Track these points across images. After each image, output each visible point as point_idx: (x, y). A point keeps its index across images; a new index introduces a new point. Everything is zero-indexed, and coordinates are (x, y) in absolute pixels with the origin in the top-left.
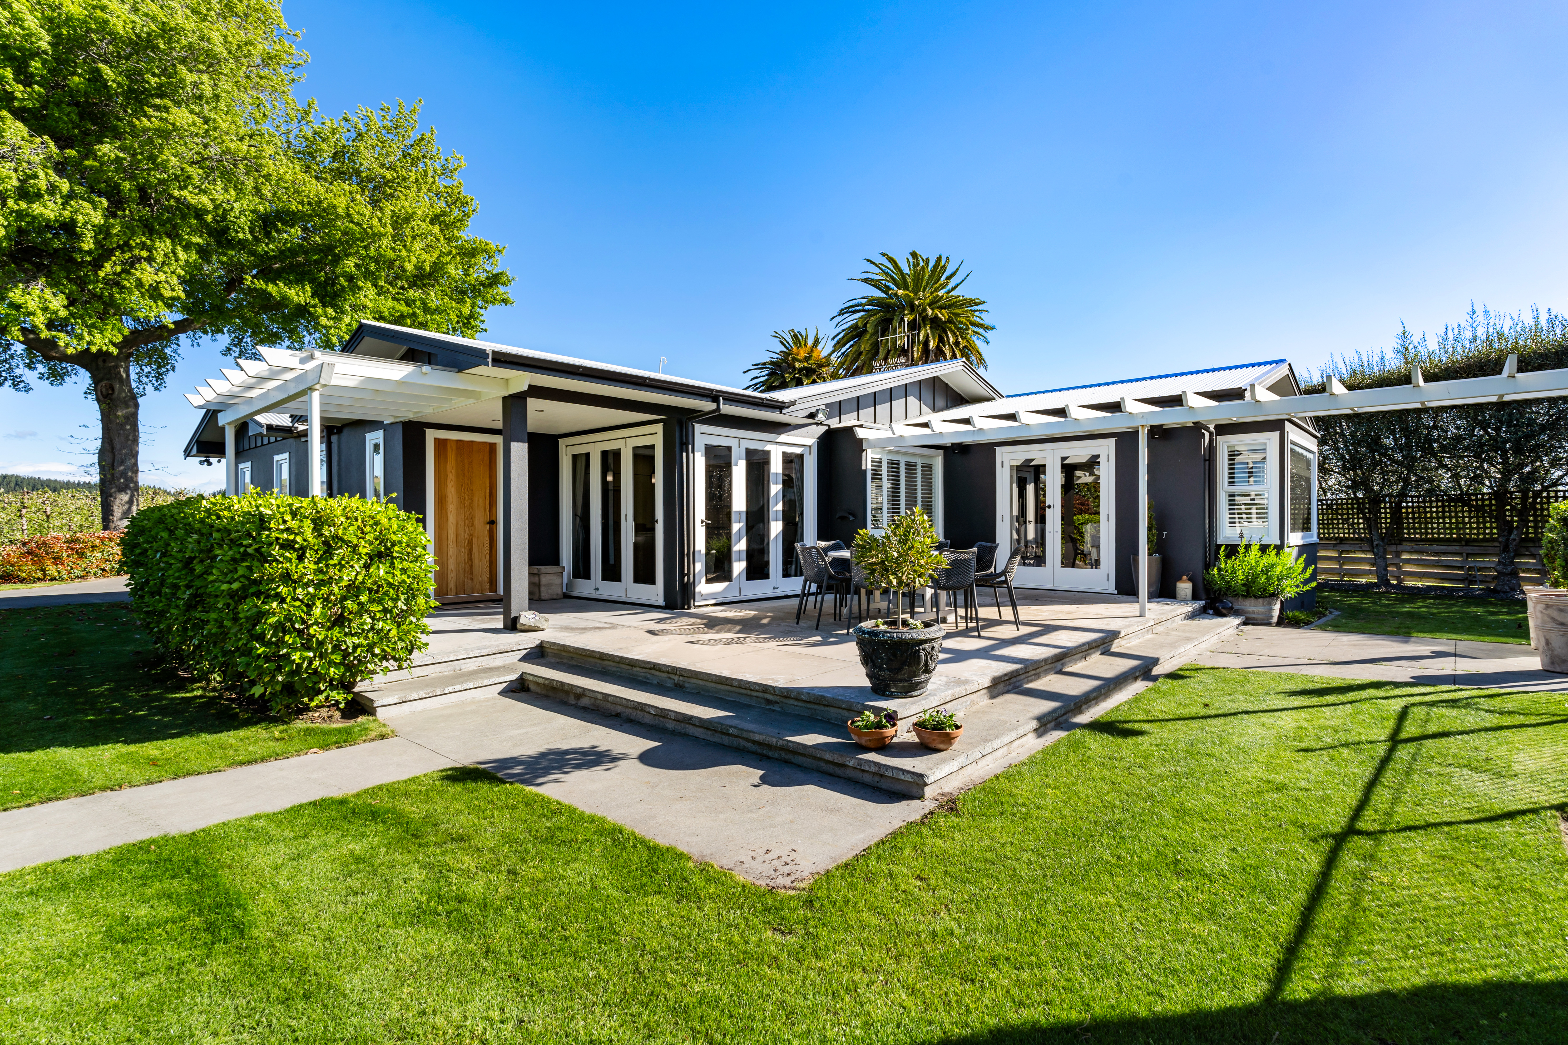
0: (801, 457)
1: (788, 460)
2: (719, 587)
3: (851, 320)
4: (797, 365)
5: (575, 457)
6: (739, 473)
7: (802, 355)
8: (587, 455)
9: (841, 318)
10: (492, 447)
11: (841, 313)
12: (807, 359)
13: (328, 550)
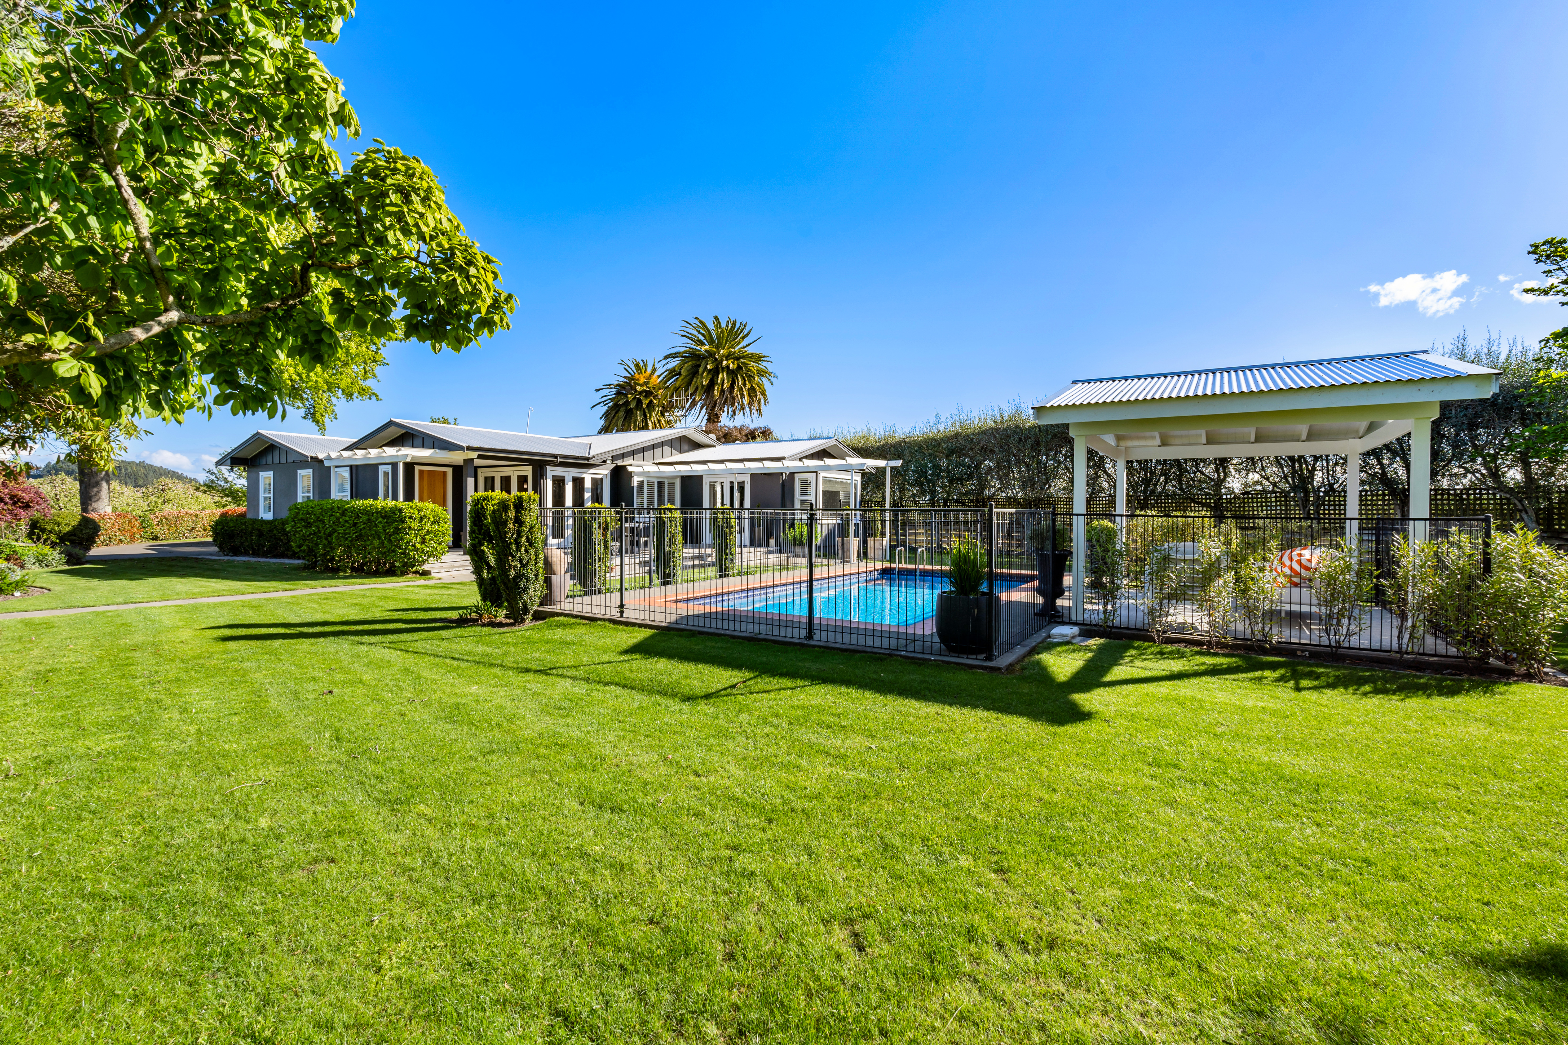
0: (602, 479)
1: (594, 481)
2: (558, 541)
3: (674, 363)
4: (638, 388)
5: (486, 478)
6: (569, 488)
7: (642, 380)
8: (493, 478)
9: (665, 362)
10: (445, 473)
11: (666, 358)
12: (645, 384)
13: (421, 519)
